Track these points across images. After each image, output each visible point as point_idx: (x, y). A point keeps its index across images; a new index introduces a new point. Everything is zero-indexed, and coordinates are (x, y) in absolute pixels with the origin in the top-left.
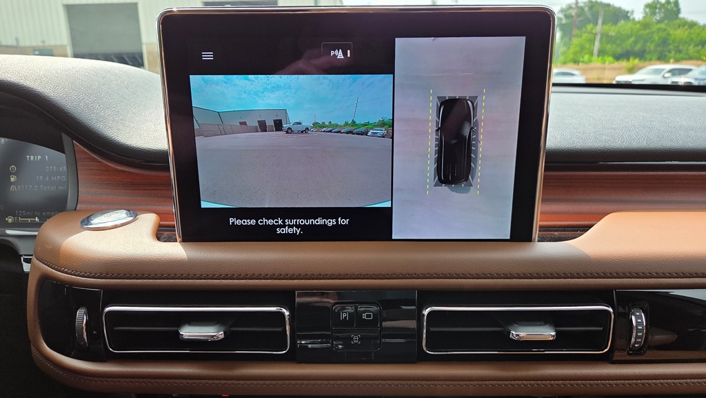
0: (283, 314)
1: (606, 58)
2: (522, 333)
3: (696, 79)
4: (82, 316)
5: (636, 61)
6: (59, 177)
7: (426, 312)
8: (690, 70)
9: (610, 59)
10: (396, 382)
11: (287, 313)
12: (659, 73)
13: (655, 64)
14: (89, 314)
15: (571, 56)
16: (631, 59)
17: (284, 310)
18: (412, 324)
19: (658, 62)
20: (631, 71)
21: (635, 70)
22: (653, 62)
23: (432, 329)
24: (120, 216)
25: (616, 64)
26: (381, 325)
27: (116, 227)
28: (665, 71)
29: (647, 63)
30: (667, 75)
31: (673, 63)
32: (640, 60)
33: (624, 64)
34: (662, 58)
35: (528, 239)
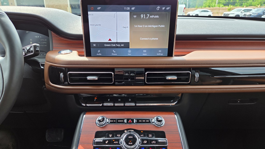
0: (112, 74)
1: (220, 5)
2: (169, 78)
3: (253, 13)
4: (62, 75)
5: (232, 6)
6: (44, 42)
7: (146, 73)
8: (251, 10)
9: (222, 5)
10: (139, 90)
11: (113, 74)
12: (240, 11)
13: (238, 8)
14: (64, 74)
15: (208, 4)
16: (230, 5)
17: (112, 73)
18: (143, 78)
19: (240, 7)
20: (230, 10)
21: (231, 10)
22: (238, 7)
23: (148, 77)
24: (68, 51)
25: (224, 7)
26: (135, 78)
27: (67, 54)
28: (242, 10)
29: (236, 7)
30: (242, 12)
31: (246, 7)
32: (233, 6)
33: (227, 7)
34: (241, 5)
35: (172, 56)
